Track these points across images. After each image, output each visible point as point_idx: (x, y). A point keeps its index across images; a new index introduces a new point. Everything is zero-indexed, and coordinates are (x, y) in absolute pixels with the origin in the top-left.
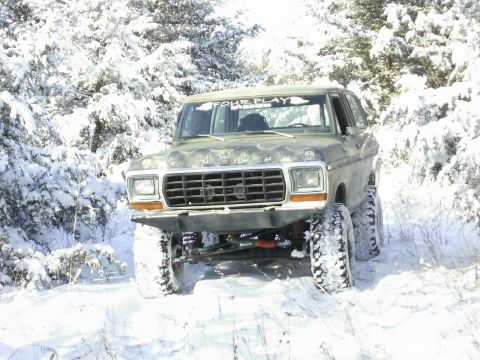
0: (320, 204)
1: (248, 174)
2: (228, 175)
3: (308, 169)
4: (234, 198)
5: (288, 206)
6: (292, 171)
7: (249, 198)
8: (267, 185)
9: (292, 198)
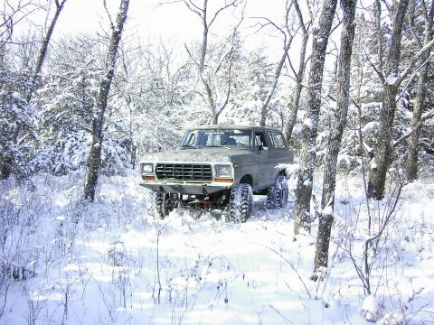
0: (229, 184)
1: (195, 166)
2: (186, 166)
3: (224, 166)
4: (188, 177)
5: (214, 184)
6: (216, 166)
7: (195, 178)
8: (203, 172)
9: (216, 180)
